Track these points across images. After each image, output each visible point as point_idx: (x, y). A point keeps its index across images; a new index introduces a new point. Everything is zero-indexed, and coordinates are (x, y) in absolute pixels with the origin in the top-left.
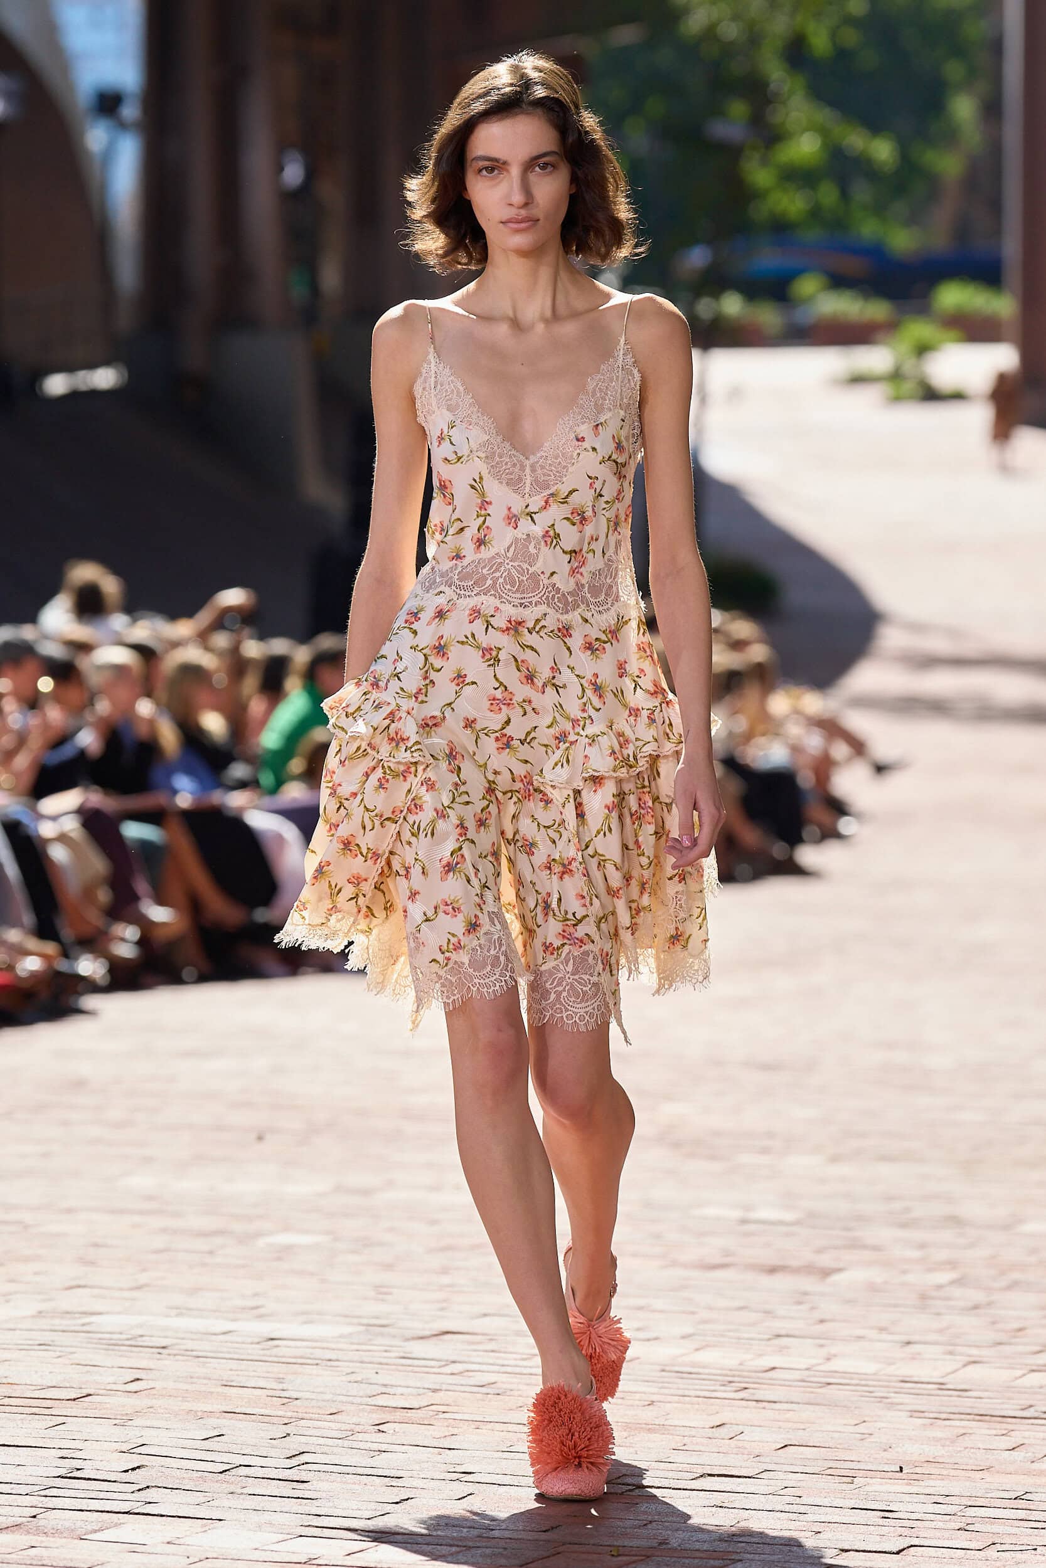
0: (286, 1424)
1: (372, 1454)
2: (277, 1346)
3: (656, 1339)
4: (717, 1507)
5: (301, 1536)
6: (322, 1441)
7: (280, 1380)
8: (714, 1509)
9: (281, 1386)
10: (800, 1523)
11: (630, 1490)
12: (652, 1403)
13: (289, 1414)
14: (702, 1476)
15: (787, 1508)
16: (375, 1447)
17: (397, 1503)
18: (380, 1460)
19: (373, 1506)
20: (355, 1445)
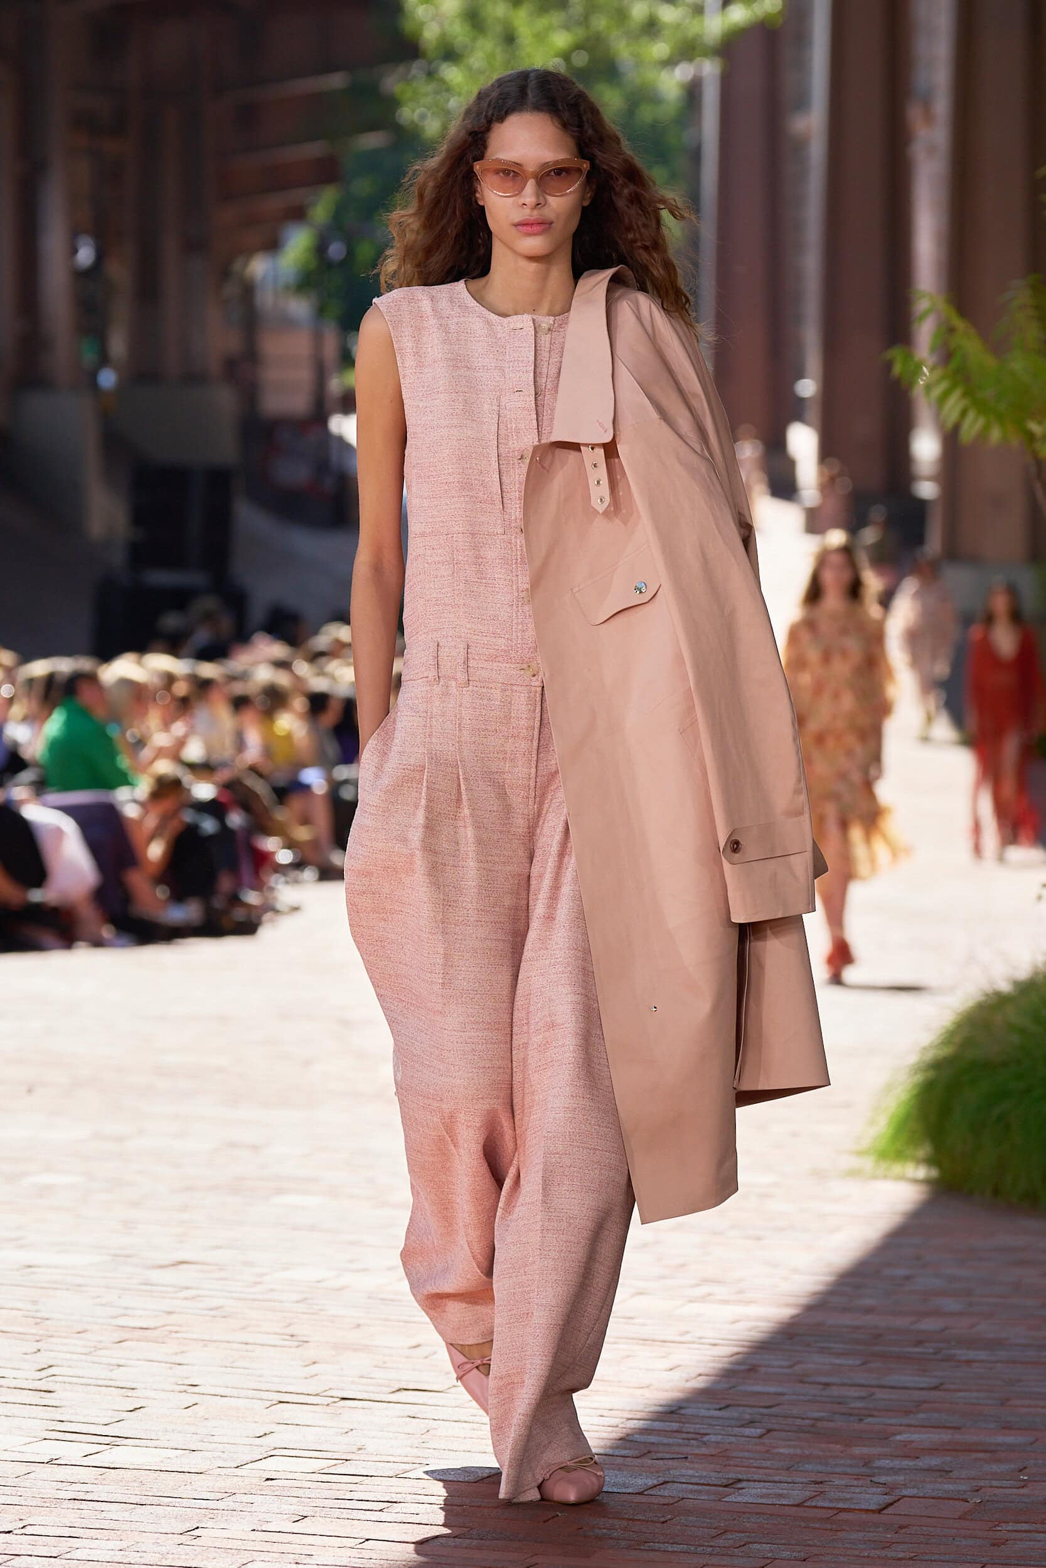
0: (38, 1341)
1: (111, 1367)
2: (34, 1273)
3: (365, 1270)
4: (410, 1417)
5: (45, 1439)
6: (68, 1356)
7: (35, 1302)
8: (408, 1418)
9: (34, 1308)
10: (481, 1432)
11: (335, 1402)
12: (359, 1326)
13: (41, 1332)
14: (398, 1390)
15: (471, 1419)
16: (115, 1361)
17: (131, 1411)
18: (118, 1373)
19: (110, 1413)
20: (96, 1359)
